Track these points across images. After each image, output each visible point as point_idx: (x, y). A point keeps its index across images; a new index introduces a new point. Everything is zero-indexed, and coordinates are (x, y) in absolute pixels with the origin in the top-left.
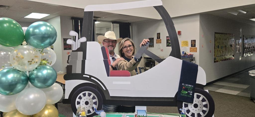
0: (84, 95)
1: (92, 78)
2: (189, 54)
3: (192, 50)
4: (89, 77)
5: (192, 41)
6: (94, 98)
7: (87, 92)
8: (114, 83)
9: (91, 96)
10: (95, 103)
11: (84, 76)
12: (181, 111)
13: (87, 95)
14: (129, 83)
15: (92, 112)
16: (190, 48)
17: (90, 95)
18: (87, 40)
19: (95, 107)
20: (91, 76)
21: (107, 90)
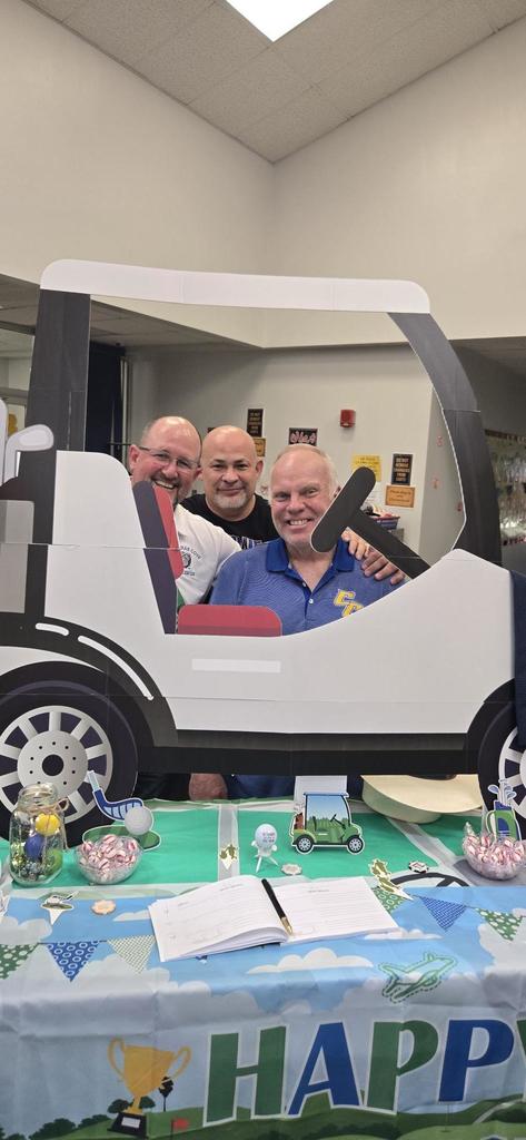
0: (41, 724)
1: (82, 639)
2: (382, 516)
3: (393, 495)
4: (65, 632)
5: (396, 457)
6: (90, 739)
7: (54, 712)
8: (199, 664)
9: (78, 732)
10: (97, 765)
11: (40, 626)
12: (495, 797)
13: (54, 722)
14: (274, 667)
15: (82, 809)
16: (388, 487)
17: (68, 724)
18: (60, 443)
19: (98, 782)
20: (76, 630)
21: (160, 701)
